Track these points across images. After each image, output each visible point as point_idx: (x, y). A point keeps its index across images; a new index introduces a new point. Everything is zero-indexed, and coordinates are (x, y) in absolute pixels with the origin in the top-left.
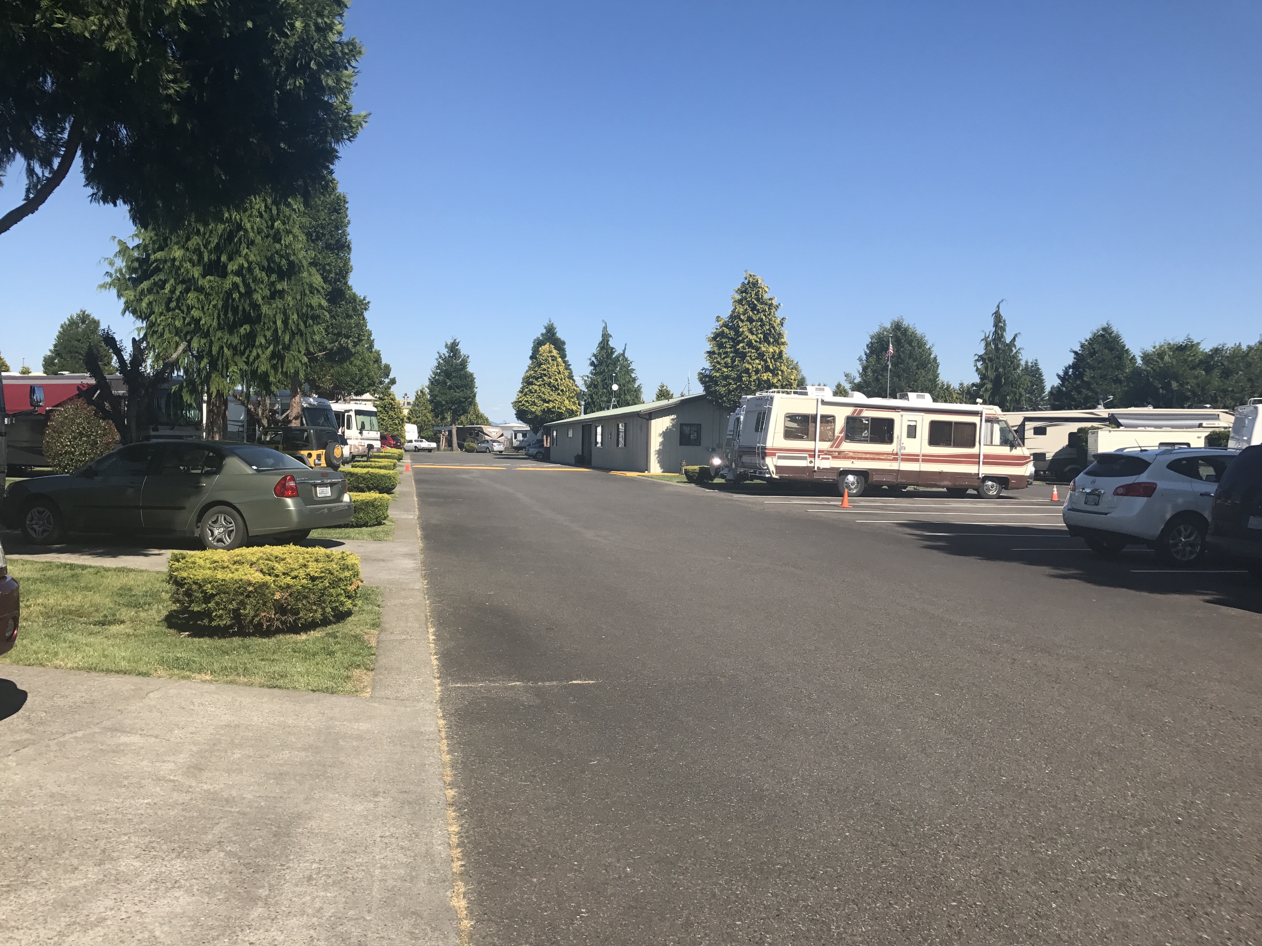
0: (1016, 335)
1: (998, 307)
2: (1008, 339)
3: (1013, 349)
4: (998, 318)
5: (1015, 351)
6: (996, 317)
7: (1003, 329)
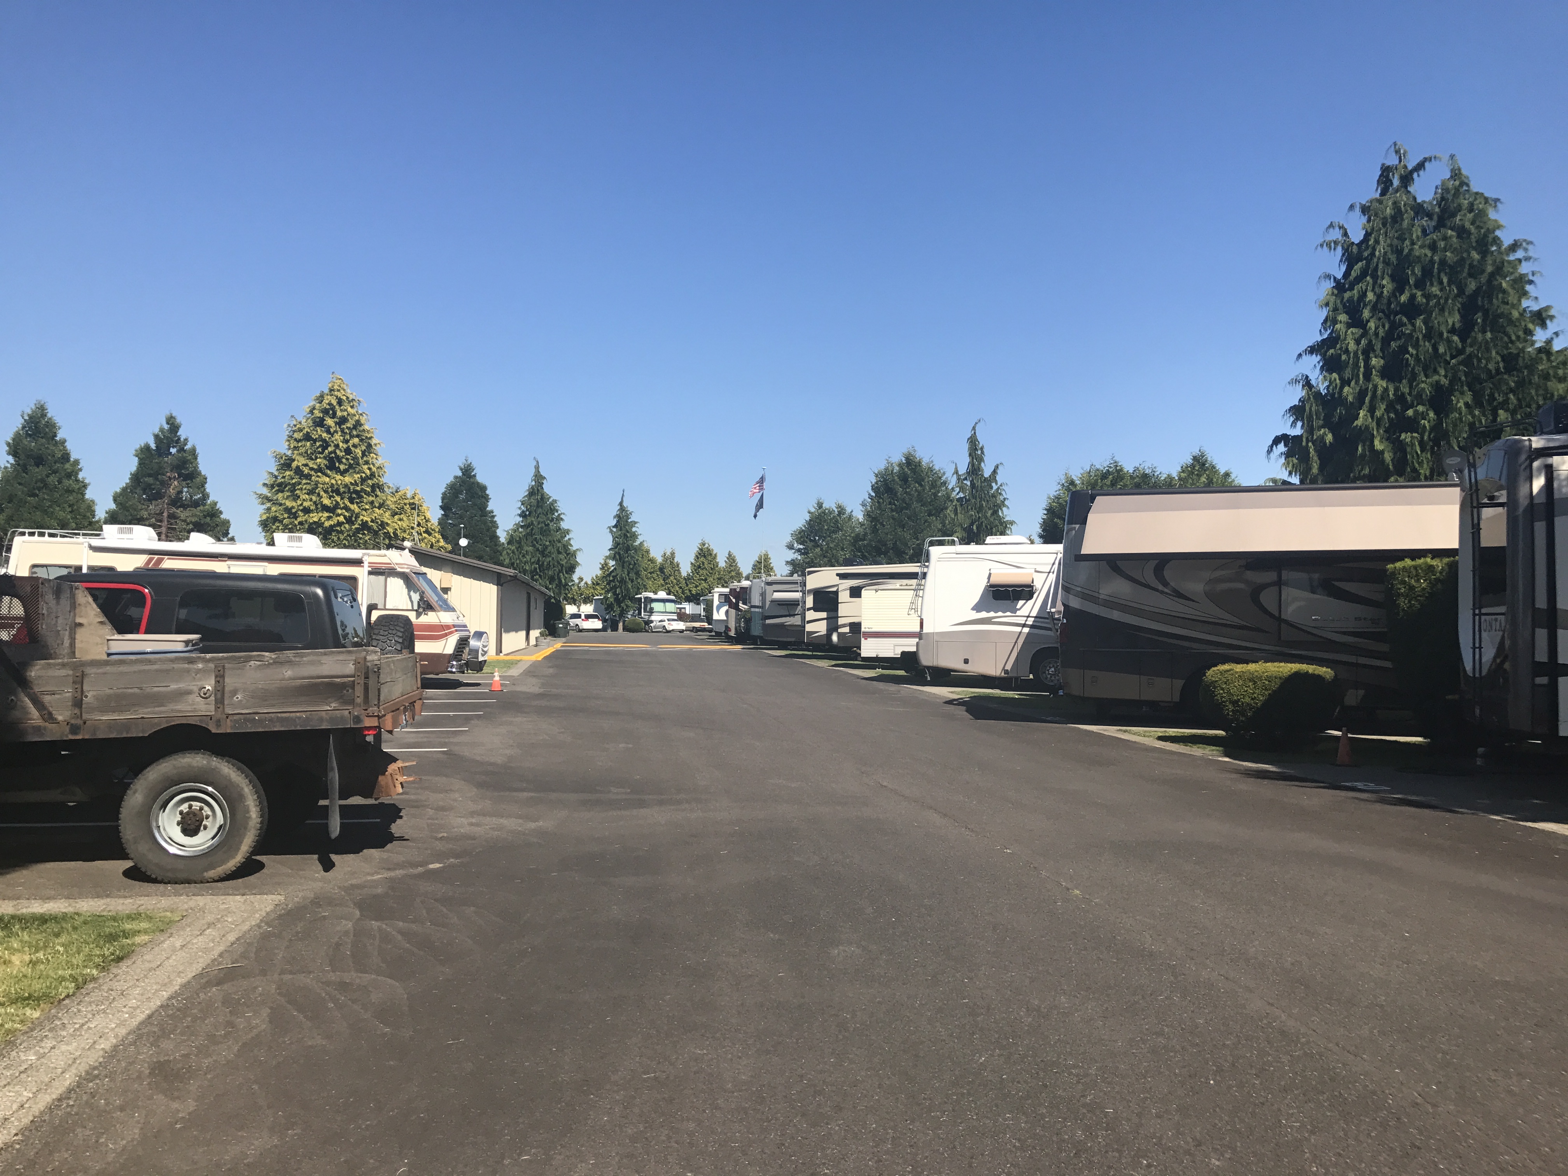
0: (997, 467)
1: (974, 428)
2: (987, 473)
3: (994, 484)
4: (973, 442)
5: (995, 487)
6: (971, 442)
7: (981, 459)
